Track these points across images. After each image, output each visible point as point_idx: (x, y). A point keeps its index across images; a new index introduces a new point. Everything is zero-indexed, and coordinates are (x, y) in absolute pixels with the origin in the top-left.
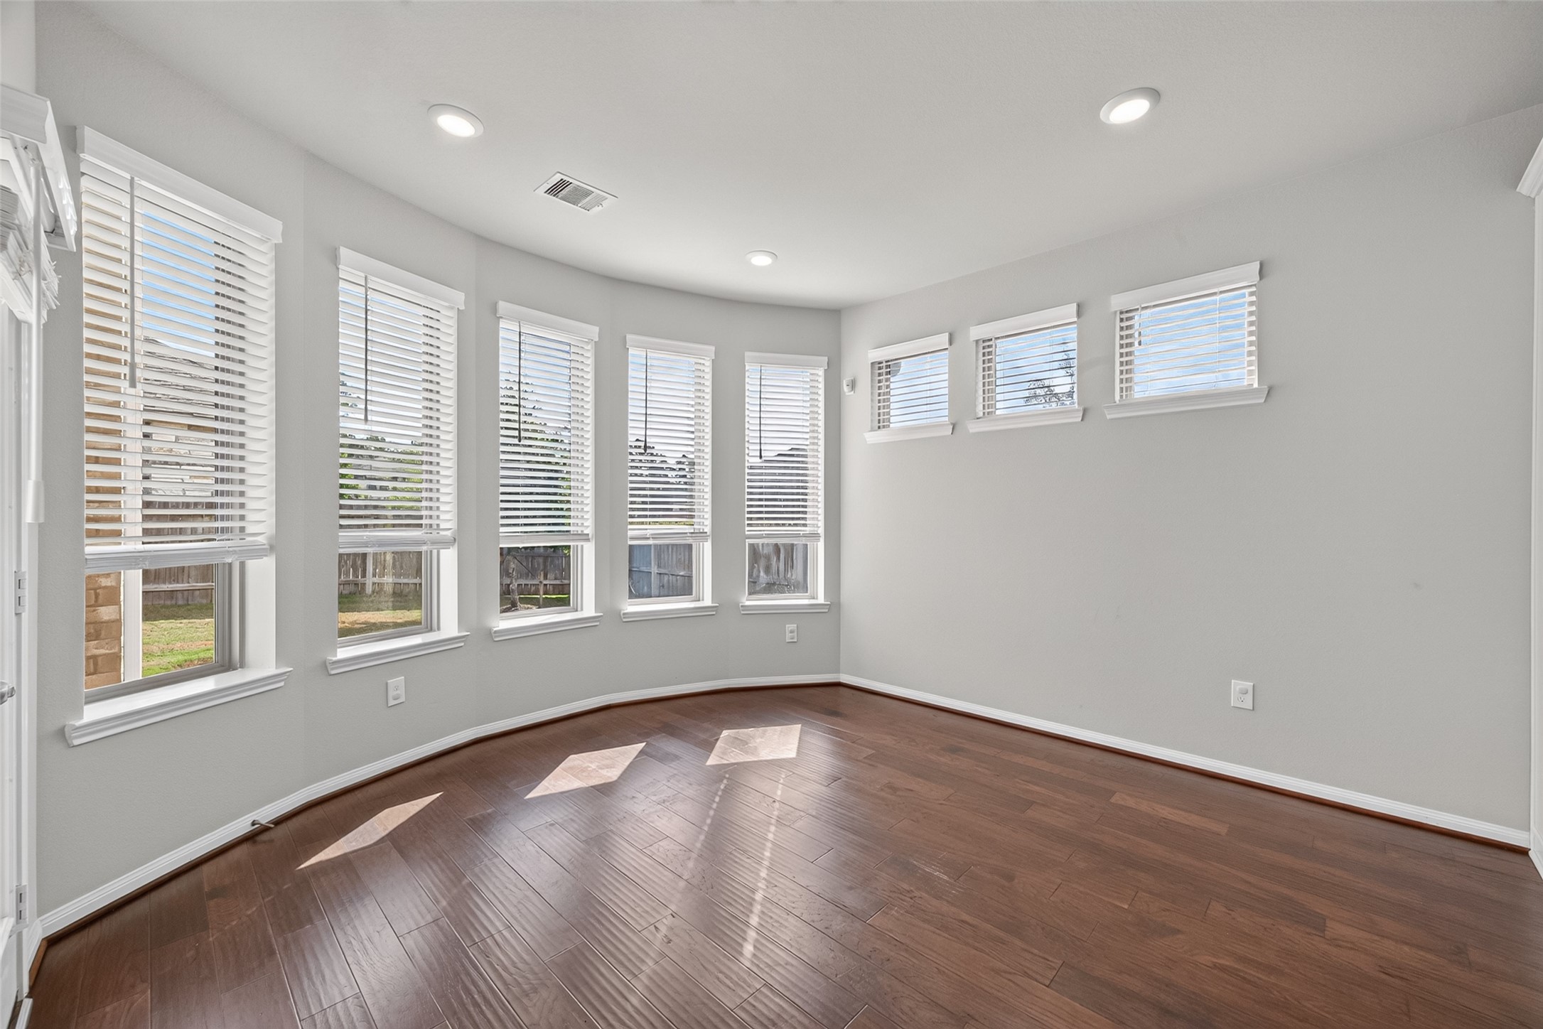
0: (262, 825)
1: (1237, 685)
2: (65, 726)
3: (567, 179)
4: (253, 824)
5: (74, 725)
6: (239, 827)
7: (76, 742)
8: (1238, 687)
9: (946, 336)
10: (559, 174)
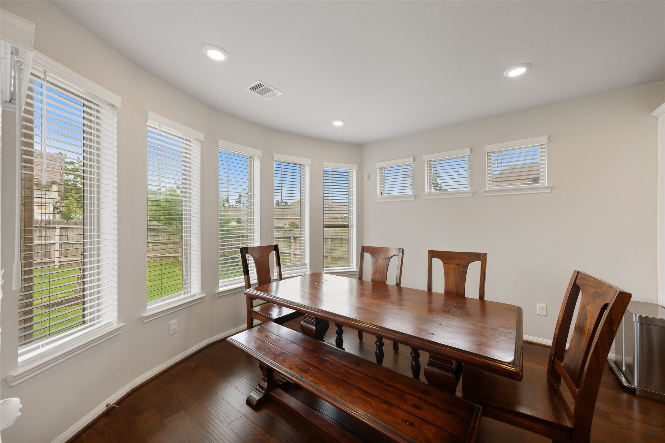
0: (110, 406)
1: (539, 305)
2: (7, 376)
3: (263, 84)
4: (107, 406)
5: (13, 376)
6: (100, 409)
7: (13, 384)
8: (540, 307)
9: (412, 159)
10: (259, 81)
